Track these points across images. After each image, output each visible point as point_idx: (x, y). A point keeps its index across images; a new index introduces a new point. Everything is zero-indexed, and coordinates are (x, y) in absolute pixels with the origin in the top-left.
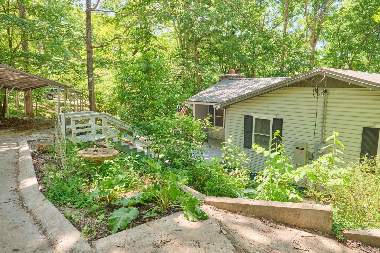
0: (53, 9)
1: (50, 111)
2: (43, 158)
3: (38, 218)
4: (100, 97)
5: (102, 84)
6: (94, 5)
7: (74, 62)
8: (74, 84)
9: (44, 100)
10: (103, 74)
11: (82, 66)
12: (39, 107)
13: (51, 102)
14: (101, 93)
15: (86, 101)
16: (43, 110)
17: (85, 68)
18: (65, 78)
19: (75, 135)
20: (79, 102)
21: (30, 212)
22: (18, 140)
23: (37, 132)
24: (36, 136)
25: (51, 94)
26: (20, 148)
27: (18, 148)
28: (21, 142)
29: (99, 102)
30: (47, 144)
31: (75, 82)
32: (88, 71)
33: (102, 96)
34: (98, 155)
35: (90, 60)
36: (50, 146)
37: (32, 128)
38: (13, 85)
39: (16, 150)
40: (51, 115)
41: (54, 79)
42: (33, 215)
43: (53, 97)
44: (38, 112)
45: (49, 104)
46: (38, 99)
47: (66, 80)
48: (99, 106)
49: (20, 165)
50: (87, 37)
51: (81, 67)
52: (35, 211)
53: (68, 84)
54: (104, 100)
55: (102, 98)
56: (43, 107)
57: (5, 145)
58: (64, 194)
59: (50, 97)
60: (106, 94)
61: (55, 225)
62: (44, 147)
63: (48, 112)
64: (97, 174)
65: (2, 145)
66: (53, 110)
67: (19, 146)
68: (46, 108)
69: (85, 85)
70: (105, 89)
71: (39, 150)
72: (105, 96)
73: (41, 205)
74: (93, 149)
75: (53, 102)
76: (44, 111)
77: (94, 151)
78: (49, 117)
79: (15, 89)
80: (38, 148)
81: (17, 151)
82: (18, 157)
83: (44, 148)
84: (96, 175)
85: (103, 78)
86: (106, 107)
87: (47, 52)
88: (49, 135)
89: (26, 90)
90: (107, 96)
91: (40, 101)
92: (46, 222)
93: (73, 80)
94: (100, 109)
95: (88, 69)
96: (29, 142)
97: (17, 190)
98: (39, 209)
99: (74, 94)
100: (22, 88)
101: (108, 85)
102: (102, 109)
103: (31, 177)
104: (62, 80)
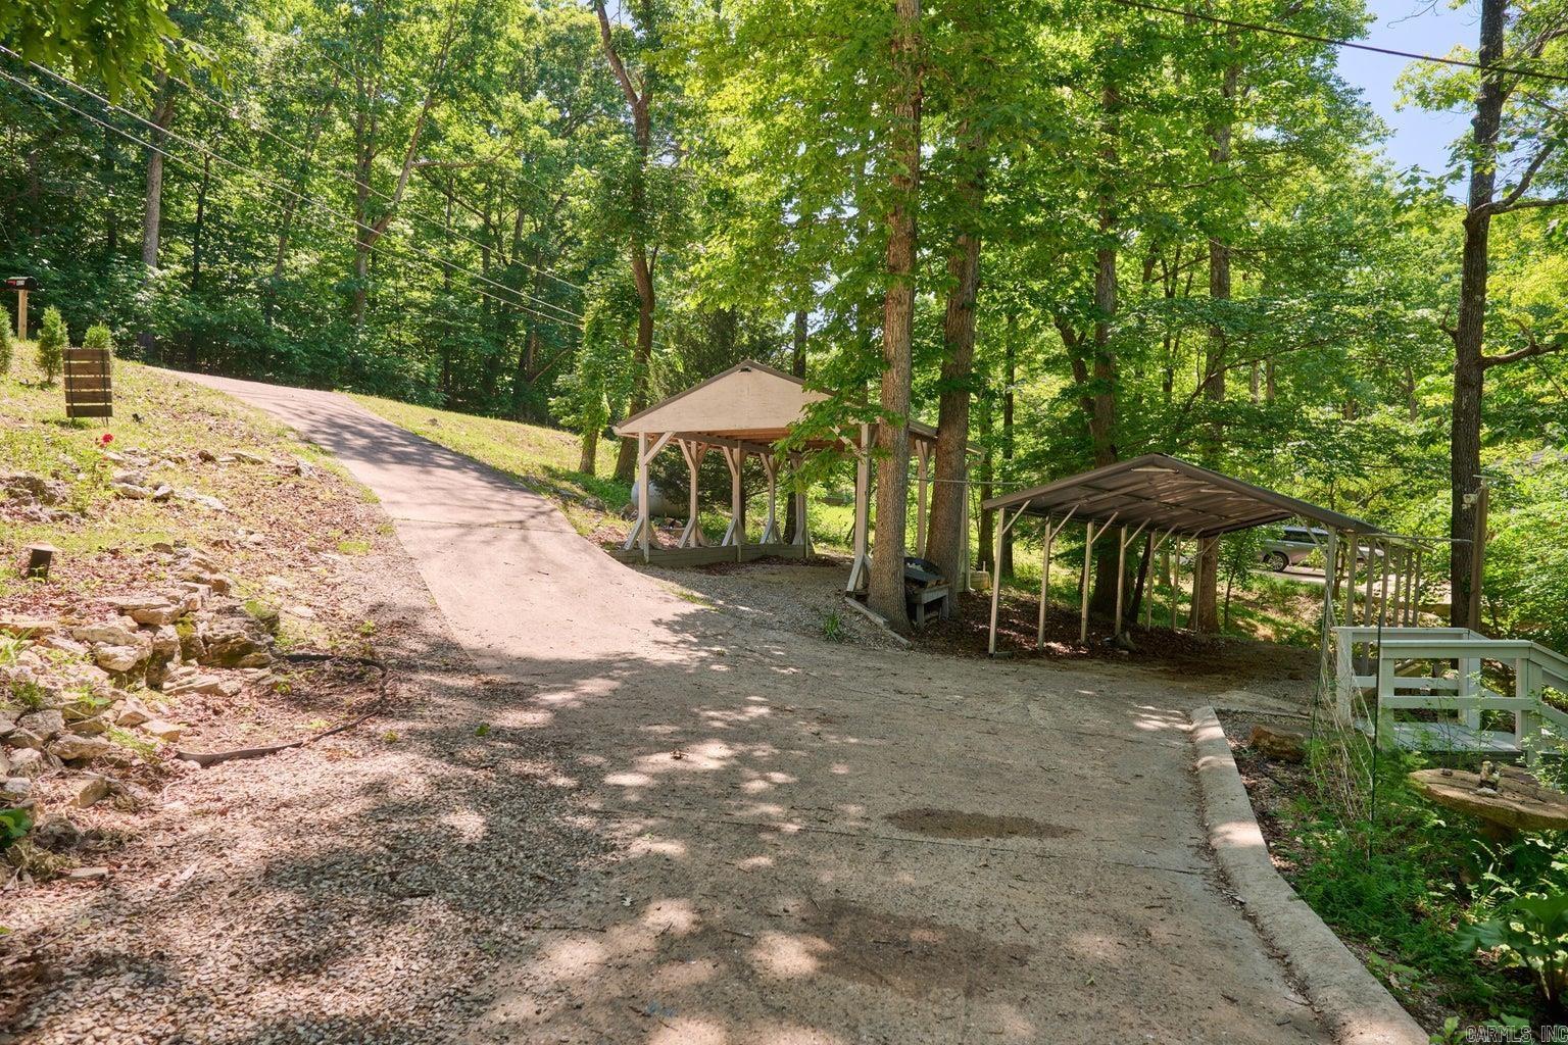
0: (1321, 233)
1: (1271, 614)
2: (1271, 775)
3: (1280, 943)
4: (1500, 571)
5: (1515, 513)
6: (1509, 187)
7: (1388, 422)
8: (1381, 513)
9: (1254, 572)
10: (1527, 471)
11: (1427, 440)
12: (1236, 597)
13: (1280, 579)
14: (1506, 555)
15: (1427, 583)
16: (1247, 608)
17: (1443, 448)
18: (1344, 486)
19: (1391, 717)
20: (1391, 589)
21: (1253, 919)
22: (1187, 704)
23: (1240, 688)
24: (1239, 699)
25: (1281, 549)
26: (1196, 729)
27: (1191, 728)
28: (1197, 712)
29: (1493, 596)
30: (1284, 733)
31: (1386, 503)
32: (1453, 463)
33: (1512, 568)
34: (1499, 802)
35: (1467, 417)
36: (1292, 738)
37: (1222, 670)
38: (1173, 520)
39: (1184, 732)
40: (1278, 632)
41: (1298, 492)
42: (1261, 931)
43: (1286, 563)
44: (1230, 616)
45: (1272, 588)
46: (1237, 568)
47: (1347, 495)
48: (1494, 612)
49: (1206, 781)
50: (1463, 323)
51: (1420, 443)
52: (1267, 920)
53: (1355, 512)
54: (1523, 588)
55: (1515, 577)
56: (1251, 597)
57: (1152, 712)
58: (1359, 903)
59: (1277, 562)
60: (1533, 560)
61: (1335, 980)
62: (1273, 738)
63: (1265, 620)
64: (1493, 872)
65: (1146, 711)
66: (1286, 611)
67: (1190, 722)
68: (1261, 603)
69: (1432, 516)
70: (1531, 535)
71: (1254, 747)
72: (1533, 566)
73: (1285, 910)
74: (1477, 777)
75: (1288, 583)
76: (1251, 616)
77: (1482, 784)
78: (1268, 639)
79: (1176, 533)
80: (1252, 738)
81: (1189, 736)
82: (1196, 753)
83: (1272, 743)
84: (1488, 876)
85: (1528, 485)
86: (1528, 619)
87: (1279, 390)
88: (1284, 705)
89: (1206, 536)
90: (1543, 570)
91: (1243, 576)
92: (1305, 965)
93: (1374, 494)
94: (1496, 624)
95: (1454, 450)
96: (1222, 715)
97: (1207, 850)
98: (1279, 918)
99: (1372, 552)
100: (1198, 527)
101: (1550, 518)
102: (1506, 626)
103: (1243, 820)
104: (1331, 496)
